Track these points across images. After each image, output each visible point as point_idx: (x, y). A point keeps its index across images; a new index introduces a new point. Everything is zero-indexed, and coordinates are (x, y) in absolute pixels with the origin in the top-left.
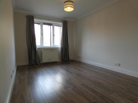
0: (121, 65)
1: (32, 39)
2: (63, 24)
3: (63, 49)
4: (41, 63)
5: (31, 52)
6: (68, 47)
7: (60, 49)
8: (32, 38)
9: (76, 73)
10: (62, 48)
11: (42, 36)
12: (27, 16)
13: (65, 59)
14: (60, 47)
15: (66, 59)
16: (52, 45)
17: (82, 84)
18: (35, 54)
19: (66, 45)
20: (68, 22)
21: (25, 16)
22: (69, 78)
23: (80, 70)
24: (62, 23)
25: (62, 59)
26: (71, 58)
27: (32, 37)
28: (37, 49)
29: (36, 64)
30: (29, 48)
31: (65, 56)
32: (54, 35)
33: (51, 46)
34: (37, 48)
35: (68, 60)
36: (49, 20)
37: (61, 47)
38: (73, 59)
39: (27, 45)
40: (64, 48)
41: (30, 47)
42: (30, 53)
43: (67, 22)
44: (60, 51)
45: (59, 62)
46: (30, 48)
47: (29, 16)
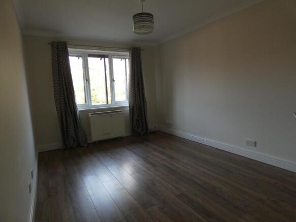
0: (258, 145)
1: (67, 94)
2: (132, 54)
3: (135, 109)
4: (89, 141)
5: (66, 121)
6: (144, 104)
7: (128, 109)
8: (67, 91)
9: (164, 165)
10: (131, 108)
11: (87, 84)
12: (53, 44)
13: (139, 130)
14: (127, 104)
15: (142, 130)
16: (110, 102)
17: (179, 193)
18: (75, 126)
19: (140, 100)
20: (143, 50)
21: (49, 43)
22: (150, 180)
23: (172, 158)
24: (128, 53)
25: (133, 130)
26: (151, 126)
27: (66, 89)
28: (78, 114)
29: (79, 146)
30: (61, 114)
31: (139, 123)
32: (113, 80)
33: (108, 103)
34: (78, 112)
35: (146, 133)
36: (100, 48)
37: (130, 104)
38: (155, 128)
39: (57, 108)
40: (135, 107)
41: (63, 110)
42: (65, 124)
43: (140, 49)
44: (129, 114)
45: (127, 137)
46: (64, 113)
47: (57, 43)
